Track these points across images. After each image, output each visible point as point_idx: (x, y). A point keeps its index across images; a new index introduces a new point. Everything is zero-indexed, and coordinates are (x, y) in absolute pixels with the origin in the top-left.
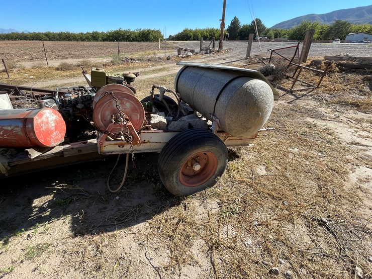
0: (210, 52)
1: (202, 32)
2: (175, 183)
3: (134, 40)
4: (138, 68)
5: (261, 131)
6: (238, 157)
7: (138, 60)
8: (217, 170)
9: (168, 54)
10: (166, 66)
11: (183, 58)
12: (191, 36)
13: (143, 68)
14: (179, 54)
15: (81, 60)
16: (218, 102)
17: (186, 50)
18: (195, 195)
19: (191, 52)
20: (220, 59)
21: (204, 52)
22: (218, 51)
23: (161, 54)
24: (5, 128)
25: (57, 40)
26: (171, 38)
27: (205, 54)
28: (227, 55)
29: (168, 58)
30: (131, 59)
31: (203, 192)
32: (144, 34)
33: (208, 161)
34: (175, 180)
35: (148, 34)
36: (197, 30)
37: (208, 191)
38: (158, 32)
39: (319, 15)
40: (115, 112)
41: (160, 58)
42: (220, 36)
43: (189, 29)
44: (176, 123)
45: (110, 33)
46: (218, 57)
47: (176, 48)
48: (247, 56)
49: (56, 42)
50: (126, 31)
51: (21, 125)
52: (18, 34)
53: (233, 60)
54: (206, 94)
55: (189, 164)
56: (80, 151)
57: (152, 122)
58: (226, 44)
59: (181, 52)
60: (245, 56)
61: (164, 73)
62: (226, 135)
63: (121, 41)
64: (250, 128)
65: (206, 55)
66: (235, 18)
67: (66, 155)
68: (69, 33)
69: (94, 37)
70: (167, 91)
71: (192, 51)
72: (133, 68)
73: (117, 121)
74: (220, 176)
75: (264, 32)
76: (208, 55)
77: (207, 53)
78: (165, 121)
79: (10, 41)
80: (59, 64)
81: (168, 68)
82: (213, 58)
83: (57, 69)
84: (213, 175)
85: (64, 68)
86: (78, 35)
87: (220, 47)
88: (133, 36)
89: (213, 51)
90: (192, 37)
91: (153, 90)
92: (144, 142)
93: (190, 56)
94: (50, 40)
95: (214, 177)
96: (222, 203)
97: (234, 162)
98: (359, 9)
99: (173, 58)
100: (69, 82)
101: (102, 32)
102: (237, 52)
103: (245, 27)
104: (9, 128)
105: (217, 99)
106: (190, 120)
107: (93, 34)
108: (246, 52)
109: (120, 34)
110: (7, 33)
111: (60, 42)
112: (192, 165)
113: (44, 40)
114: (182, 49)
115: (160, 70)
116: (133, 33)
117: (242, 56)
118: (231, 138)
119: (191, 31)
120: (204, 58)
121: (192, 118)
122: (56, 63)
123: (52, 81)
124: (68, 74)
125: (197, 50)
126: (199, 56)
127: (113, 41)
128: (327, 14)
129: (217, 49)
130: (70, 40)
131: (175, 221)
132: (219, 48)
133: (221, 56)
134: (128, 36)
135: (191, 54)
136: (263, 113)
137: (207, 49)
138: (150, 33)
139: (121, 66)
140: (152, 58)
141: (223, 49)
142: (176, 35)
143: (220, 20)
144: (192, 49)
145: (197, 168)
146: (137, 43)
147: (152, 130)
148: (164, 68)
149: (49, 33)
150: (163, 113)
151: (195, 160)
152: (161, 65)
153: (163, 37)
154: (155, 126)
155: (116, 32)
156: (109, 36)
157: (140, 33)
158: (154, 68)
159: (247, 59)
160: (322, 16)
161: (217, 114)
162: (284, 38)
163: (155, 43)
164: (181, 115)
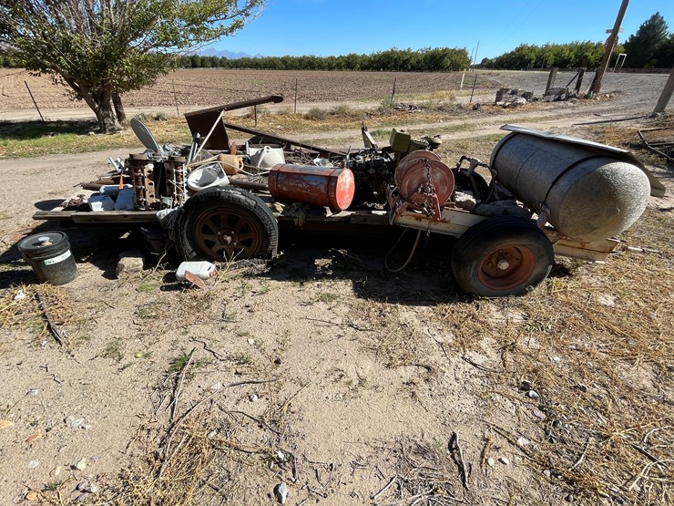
0: (568, 98)
1: (559, 51)
2: (471, 275)
3: (413, 69)
4: (419, 122)
5: (629, 250)
6: (571, 275)
7: (422, 108)
8: (532, 276)
9: (477, 99)
10: (470, 121)
11: (504, 107)
12: (530, 61)
13: (428, 122)
14: (498, 100)
15: (337, 104)
16: (554, 187)
17: (514, 93)
18: (493, 300)
19: (523, 96)
20: (588, 113)
21: (552, 97)
22: (586, 97)
23: (463, 99)
24: (311, 183)
25: (296, 68)
26: (487, 64)
27: (555, 100)
28: (607, 106)
29: (476, 108)
30: (411, 107)
31: (505, 299)
32: (435, 57)
33: (521, 263)
34: (472, 271)
35: (441, 57)
36: (547, 46)
37: (512, 300)
38: (462, 53)
40: (423, 181)
41: (460, 107)
42: (601, 60)
43: (529, 45)
44: (487, 206)
45: (375, 57)
46: (583, 108)
47: (494, 85)
48: (656, 110)
49: (295, 72)
50: (404, 53)
51: (325, 182)
52: (249, 60)
53: (618, 118)
54: (538, 175)
55: (493, 261)
56: (365, 220)
57: (458, 200)
58: (612, 80)
59: (504, 96)
60: (651, 110)
61: (465, 135)
62: (557, 235)
63: (391, 71)
64: (595, 229)
65: (557, 103)
66: (655, 17)
67: (353, 221)
68: (313, 58)
69: (349, 63)
70: (481, 165)
71: (527, 95)
72: (412, 123)
73: (423, 190)
74: (535, 286)
76: (562, 104)
77: (559, 99)
78: (474, 201)
79: (239, 71)
80: (309, 109)
81: (473, 125)
82: (569, 111)
83: (307, 118)
84: (525, 281)
85: (315, 116)
86: (326, 60)
87: (595, 86)
88: (413, 61)
89: (574, 96)
90: (533, 62)
91: (461, 161)
92: (444, 221)
93: (520, 104)
94: (287, 68)
95: (524, 285)
96: (529, 316)
97: (562, 279)
99: (485, 108)
100: (322, 137)
101: (364, 55)
102: (635, 99)
104: (315, 184)
105: (554, 183)
106: (506, 206)
107: (348, 58)
108: (656, 101)
109: (392, 58)
110: (237, 58)
111: (299, 72)
112: (497, 262)
113: (279, 69)
114: (508, 90)
115: (458, 128)
116: (416, 55)
117: (643, 109)
118: (565, 242)
119: (532, 49)
120: (550, 110)
121: (510, 204)
122: (305, 108)
123: (302, 135)
124: (320, 125)
125: (539, 93)
126: (539, 105)
127: (378, 69)
129: (584, 90)
130: (313, 69)
131: (464, 316)
132: (591, 89)
133: (593, 108)
134: (405, 62)
135: (523, 101)
136: (623, 210)
137: (562, 92)
138: (446, 54)
139: (393, 117)
140: (446, 105)
141: (602, 90)
142: (497, 59)
143: (608, 31)
144: (527, 91)
145: (504, 266)
146: (419, 74)
147: (456, 208)
148: (465, 126)
149: (288, 58)
150: (471, 192)
151: (503, 256)
152: (461, 119)
153: (469, 62)
154: (460, 204)
155: (386, 55)
156: (373, 62)
157: (426, 56)
158: (448, 124)
159: (653, 116)
161: (549, 202)
163: (452, 74)
164: (493, 199)
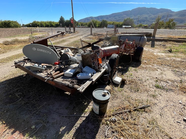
1: (45, 23)
30: (39, 37)
35: (9, 23)
39: (94, 17)
66: (61, 17)
75: (76, 24)
87: (74, 30)
90: (40, 25)
98: (106, 16)
103: (67, 21)
128: (97, 17)
138: (10, 22)
160: (95, 17)
162: (85, 26)
